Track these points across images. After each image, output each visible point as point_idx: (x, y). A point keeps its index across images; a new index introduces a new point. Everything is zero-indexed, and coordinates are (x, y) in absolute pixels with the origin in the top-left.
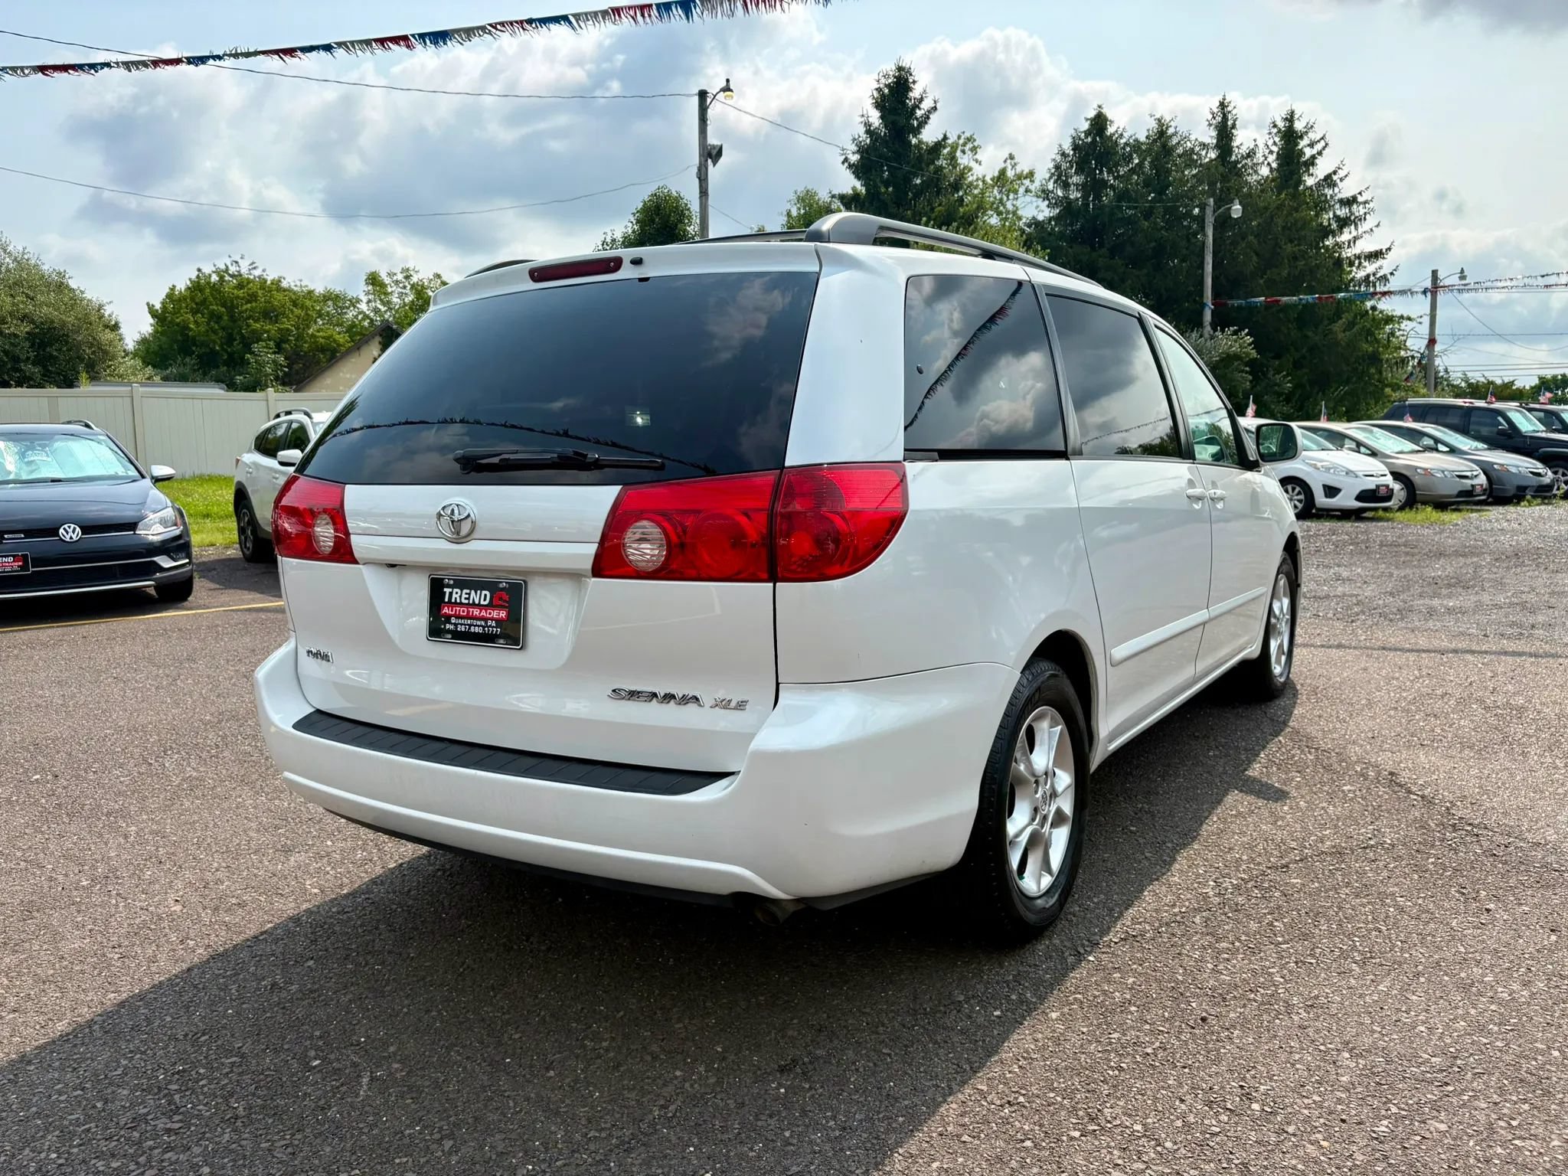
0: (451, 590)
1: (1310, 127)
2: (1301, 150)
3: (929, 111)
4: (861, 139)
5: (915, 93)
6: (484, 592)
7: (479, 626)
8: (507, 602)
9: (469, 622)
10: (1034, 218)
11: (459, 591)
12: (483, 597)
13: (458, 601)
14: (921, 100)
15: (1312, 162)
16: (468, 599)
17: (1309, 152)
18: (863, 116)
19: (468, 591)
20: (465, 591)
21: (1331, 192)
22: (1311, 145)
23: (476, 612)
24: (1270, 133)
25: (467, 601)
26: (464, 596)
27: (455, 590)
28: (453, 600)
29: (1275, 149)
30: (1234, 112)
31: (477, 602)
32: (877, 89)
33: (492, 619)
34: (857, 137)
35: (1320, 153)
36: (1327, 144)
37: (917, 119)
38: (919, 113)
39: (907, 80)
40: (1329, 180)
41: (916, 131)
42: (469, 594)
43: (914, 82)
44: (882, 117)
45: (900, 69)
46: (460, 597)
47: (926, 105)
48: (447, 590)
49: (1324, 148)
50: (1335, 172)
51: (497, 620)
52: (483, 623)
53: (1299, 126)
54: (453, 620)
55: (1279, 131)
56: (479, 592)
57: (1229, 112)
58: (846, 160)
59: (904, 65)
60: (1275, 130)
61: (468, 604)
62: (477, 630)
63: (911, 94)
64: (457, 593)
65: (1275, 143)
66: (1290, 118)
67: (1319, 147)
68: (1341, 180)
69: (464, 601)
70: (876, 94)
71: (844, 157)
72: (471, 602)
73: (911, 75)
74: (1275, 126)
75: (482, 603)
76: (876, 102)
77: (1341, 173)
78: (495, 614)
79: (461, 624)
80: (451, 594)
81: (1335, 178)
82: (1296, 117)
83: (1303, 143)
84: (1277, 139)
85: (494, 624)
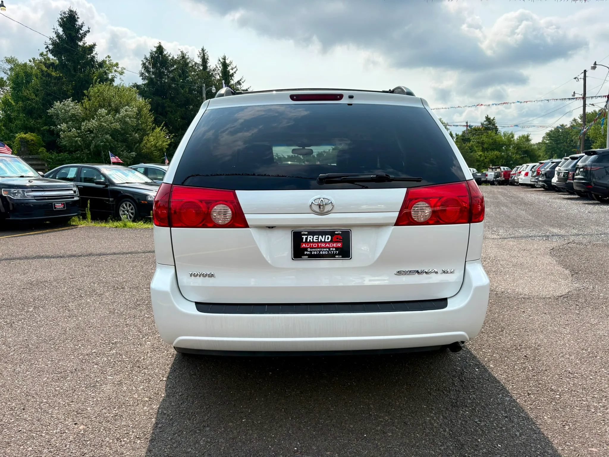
0: (307, 236)
1: (231, 63)
2: (229, 71)
3: (86, 32)
4: (54, 39)
5: (79, 23)
6: (327, 236)
7: (325, 251)
8: (342, 240)
9: (319, 250)
10: (135, 84)
11: (312, 237)
12: (328, 238)
13: (312, 241)
14: (82, 26)
15: (232, 75)
16: (318, 239)
17: (231, 72)
18: (54, 29)
19: (318, 236)
20: (315, 237)
21: (240, 87)
22: (232, 69)
23: (323, 245)
24: (218, 63)
25: (317, 241)
26: (315, 238)
27: (309, 236)
28: (308, 241)
29: (220, 69)
30: (207, 53)
31: (323, 240)
32: (61, 18)
33: (333, 247)
34: (52, 38)
35: (235, 72)
36: (237, 70)
37: (80, 34)
38: (81, 32)
39: (74, 16)
40: (239, 83)
41: (81, 39)
42: (318, 238)
43: (78, 18)
44: (63, 31)
45: (71, 11)
46: (313, 239)
47: (85, 29)
48: (304, 237)
49: (236, 71)
50: (241, 80)
51: (336, 248)
52: (328, 250)
53: (228, 62)
54: (309, 250)
55: (221, 63)
56: (324, 236)
57: (205, 53)
58: (47, 47)
59: (73, 10)
60: (220, 62)
61: (318, 242)
62: (324, 253)
63: (77, 23)
64: (310, 237)
65: (220, 67)
66: (224, 59)
67: (234, 70)
68: (243, 82)
69: (315, 240)
70: (60, 20)
71: (46, 46)
72: (319, 240)
73: (76, 14)
74: (220, 61)
75: (326, 240)
76: (60, 24)
77: (242, 80)
78: (335, 245)
79: (314, 251)
80: (307, 239)
81: (240, 82)
82: (226, 58)
83: (229, 68)
84: (221, 66)
85: (334, 249)
